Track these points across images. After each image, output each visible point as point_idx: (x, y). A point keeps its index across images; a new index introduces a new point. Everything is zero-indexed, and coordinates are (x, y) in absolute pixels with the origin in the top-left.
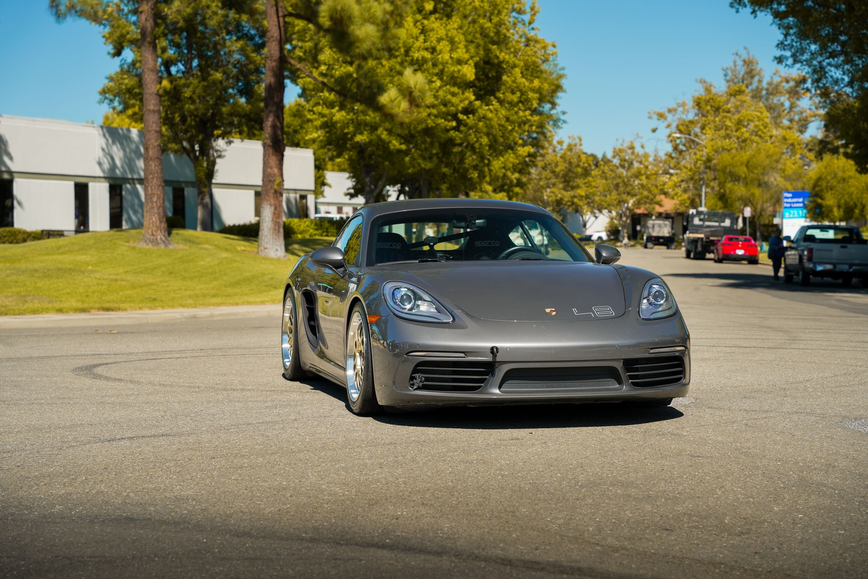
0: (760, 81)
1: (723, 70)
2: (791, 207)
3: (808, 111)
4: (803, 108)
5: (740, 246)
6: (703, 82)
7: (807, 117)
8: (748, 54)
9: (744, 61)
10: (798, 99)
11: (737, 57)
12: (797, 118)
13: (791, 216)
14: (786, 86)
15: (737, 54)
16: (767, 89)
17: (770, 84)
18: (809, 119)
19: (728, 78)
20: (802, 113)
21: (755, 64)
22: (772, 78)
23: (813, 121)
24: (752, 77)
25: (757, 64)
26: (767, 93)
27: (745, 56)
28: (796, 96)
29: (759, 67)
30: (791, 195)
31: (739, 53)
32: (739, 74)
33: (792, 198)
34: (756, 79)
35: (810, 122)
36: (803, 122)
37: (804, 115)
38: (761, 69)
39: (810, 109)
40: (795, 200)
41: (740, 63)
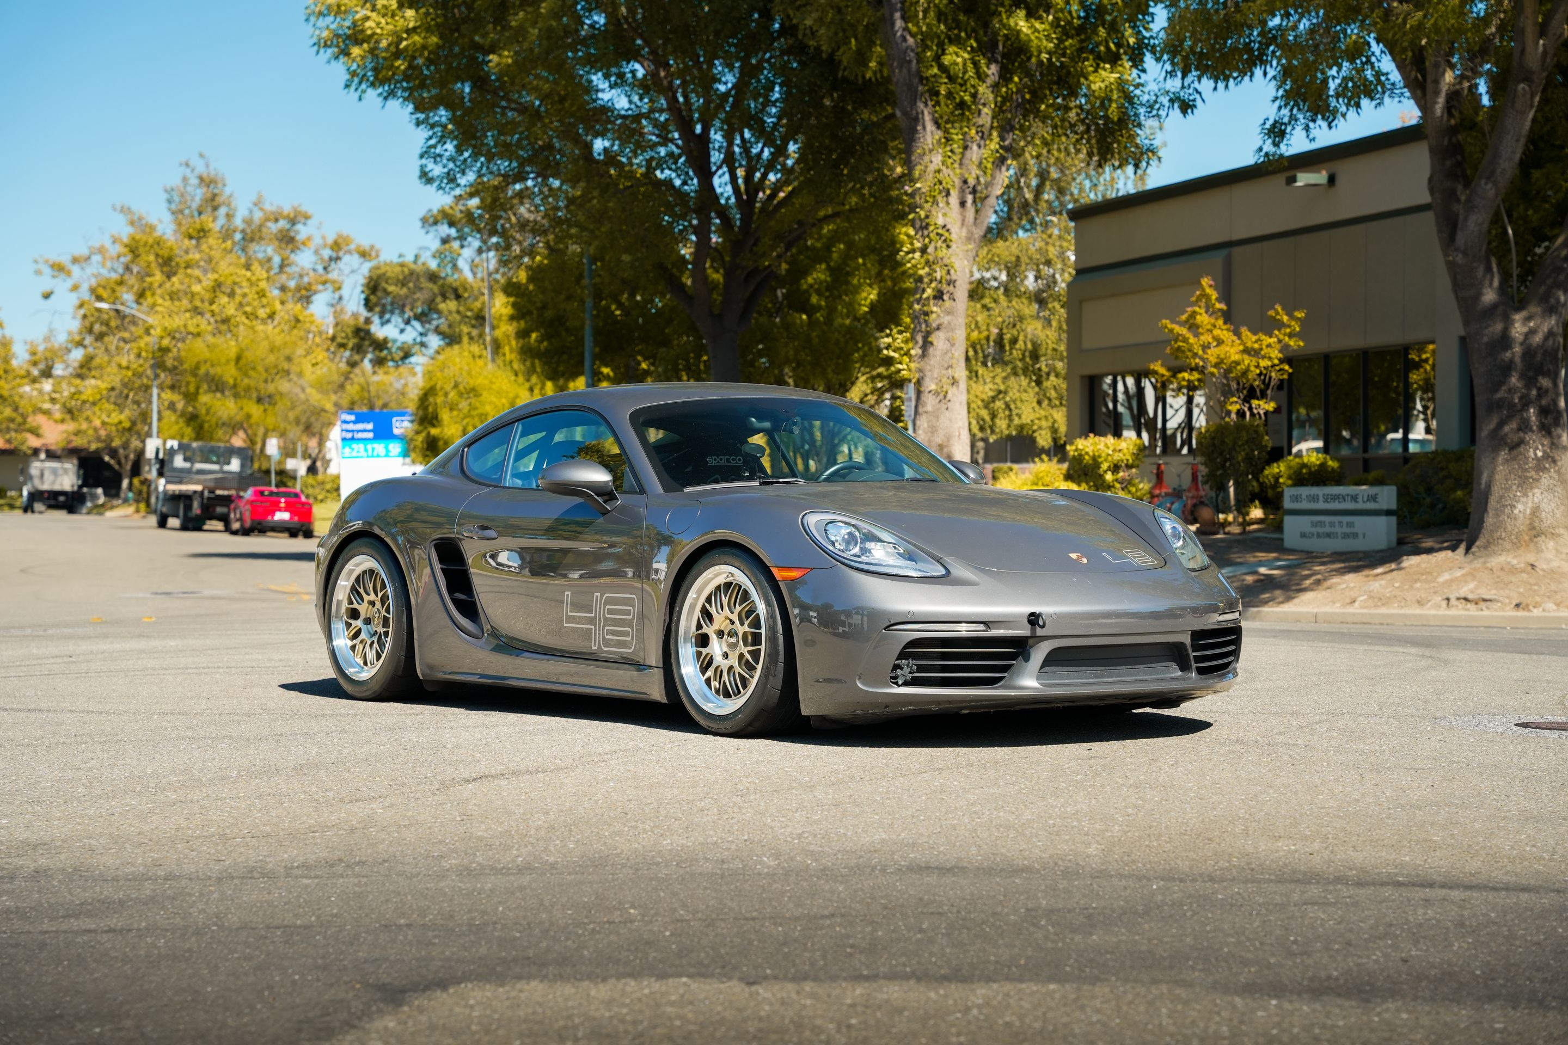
0: (229, 216)
1: (166, 191)
2: (353, 439)
3: (312, 274)
4: (302, 269)
5: (282, 505)
6: (125, 210)
7: (310, 284)
8: (207, 166)
9: (201, 179)
10: (292, 251)
11: (188, 171)
12: (292, 284)
13: (354, 454)
14: (273, 227)
15: (187, 165)
16: (243, 231)
17: (248, 222)
18: (314, 287)
19: (173, 206)
20: (301, 276)
21: (220, 185)
22: (251, 212)
23: (319, 291)
24: (215, 208)
25: (224, 185)
26: (244, 239)
27: (201, 169)
28: (290, 246)
29: (227, 191)
30: (352, 418)
31: (192, 163)
32: (193, 200)
33: (355, 422)
34: (223, 211)
35: (315, 293)
36: (304, 292)
37: (306, 279)
38: (231, 196)
39: (314, 270)
40: (360, 426)
41: (194, 181)
